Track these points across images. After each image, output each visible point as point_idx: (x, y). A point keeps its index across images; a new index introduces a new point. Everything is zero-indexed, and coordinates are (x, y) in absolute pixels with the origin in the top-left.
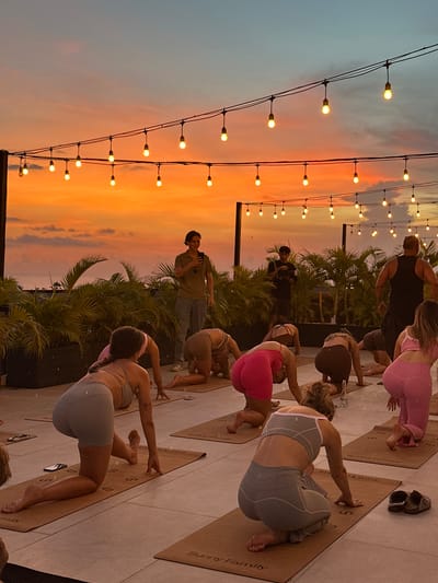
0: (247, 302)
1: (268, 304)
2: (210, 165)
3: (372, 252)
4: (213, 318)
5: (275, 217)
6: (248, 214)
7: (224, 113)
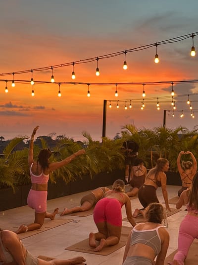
0: (110, 159)
1: (122, 159)
2: (89, 84)
3: (181, 129)
4: (90, 168)
5: (126, 108)
6: (110, 107)
7: (98, 59)
